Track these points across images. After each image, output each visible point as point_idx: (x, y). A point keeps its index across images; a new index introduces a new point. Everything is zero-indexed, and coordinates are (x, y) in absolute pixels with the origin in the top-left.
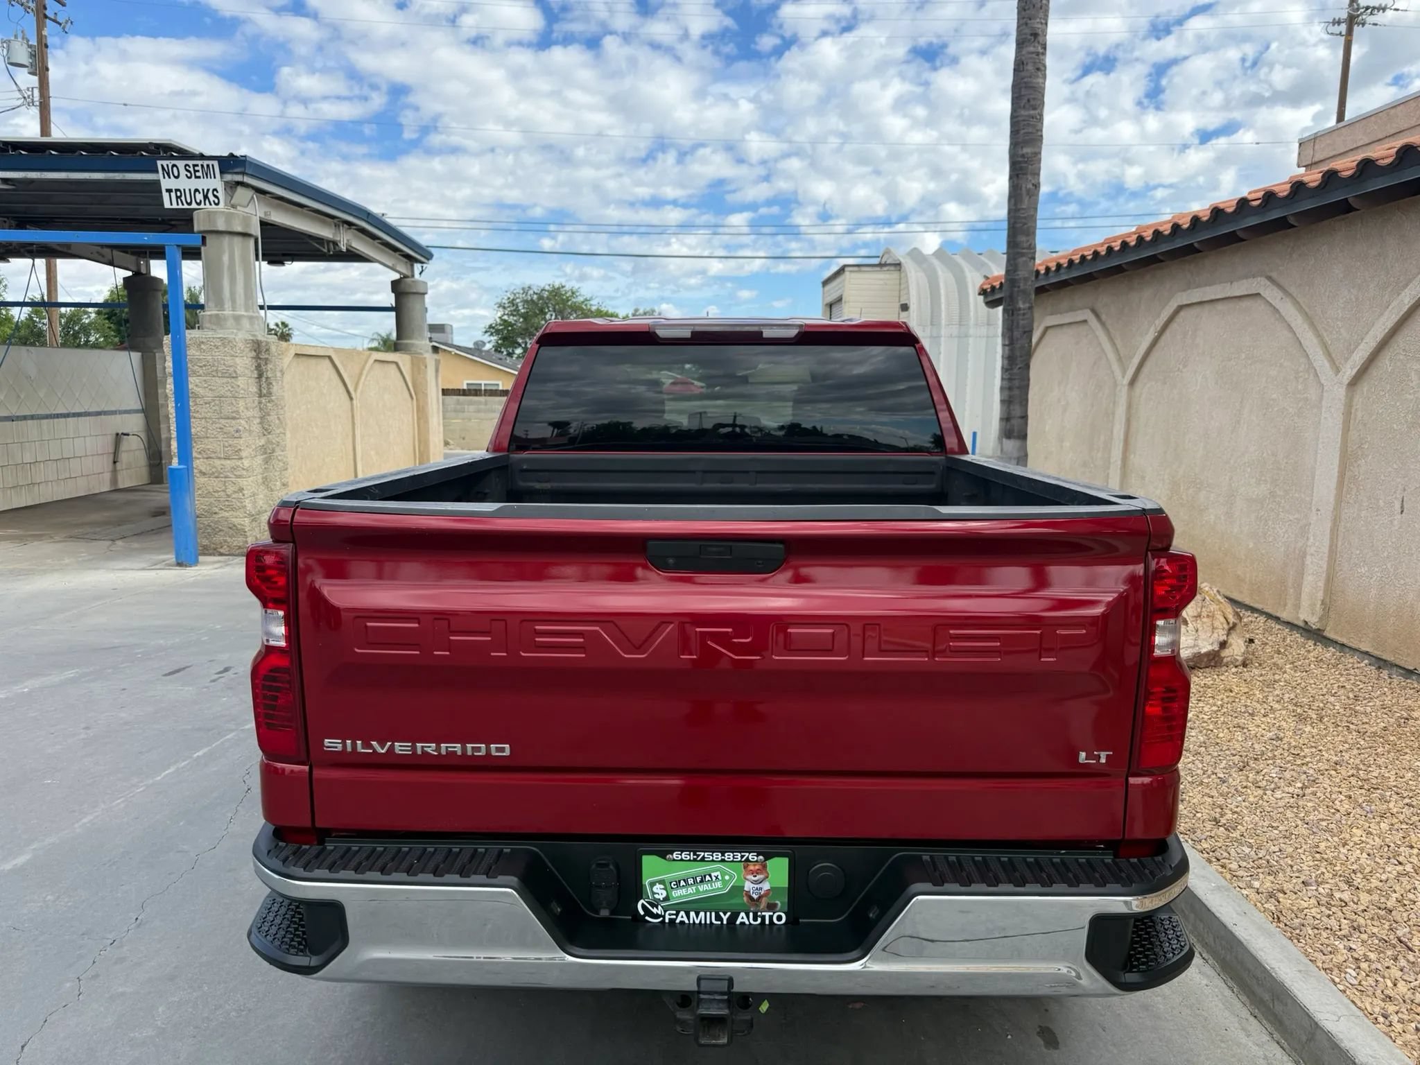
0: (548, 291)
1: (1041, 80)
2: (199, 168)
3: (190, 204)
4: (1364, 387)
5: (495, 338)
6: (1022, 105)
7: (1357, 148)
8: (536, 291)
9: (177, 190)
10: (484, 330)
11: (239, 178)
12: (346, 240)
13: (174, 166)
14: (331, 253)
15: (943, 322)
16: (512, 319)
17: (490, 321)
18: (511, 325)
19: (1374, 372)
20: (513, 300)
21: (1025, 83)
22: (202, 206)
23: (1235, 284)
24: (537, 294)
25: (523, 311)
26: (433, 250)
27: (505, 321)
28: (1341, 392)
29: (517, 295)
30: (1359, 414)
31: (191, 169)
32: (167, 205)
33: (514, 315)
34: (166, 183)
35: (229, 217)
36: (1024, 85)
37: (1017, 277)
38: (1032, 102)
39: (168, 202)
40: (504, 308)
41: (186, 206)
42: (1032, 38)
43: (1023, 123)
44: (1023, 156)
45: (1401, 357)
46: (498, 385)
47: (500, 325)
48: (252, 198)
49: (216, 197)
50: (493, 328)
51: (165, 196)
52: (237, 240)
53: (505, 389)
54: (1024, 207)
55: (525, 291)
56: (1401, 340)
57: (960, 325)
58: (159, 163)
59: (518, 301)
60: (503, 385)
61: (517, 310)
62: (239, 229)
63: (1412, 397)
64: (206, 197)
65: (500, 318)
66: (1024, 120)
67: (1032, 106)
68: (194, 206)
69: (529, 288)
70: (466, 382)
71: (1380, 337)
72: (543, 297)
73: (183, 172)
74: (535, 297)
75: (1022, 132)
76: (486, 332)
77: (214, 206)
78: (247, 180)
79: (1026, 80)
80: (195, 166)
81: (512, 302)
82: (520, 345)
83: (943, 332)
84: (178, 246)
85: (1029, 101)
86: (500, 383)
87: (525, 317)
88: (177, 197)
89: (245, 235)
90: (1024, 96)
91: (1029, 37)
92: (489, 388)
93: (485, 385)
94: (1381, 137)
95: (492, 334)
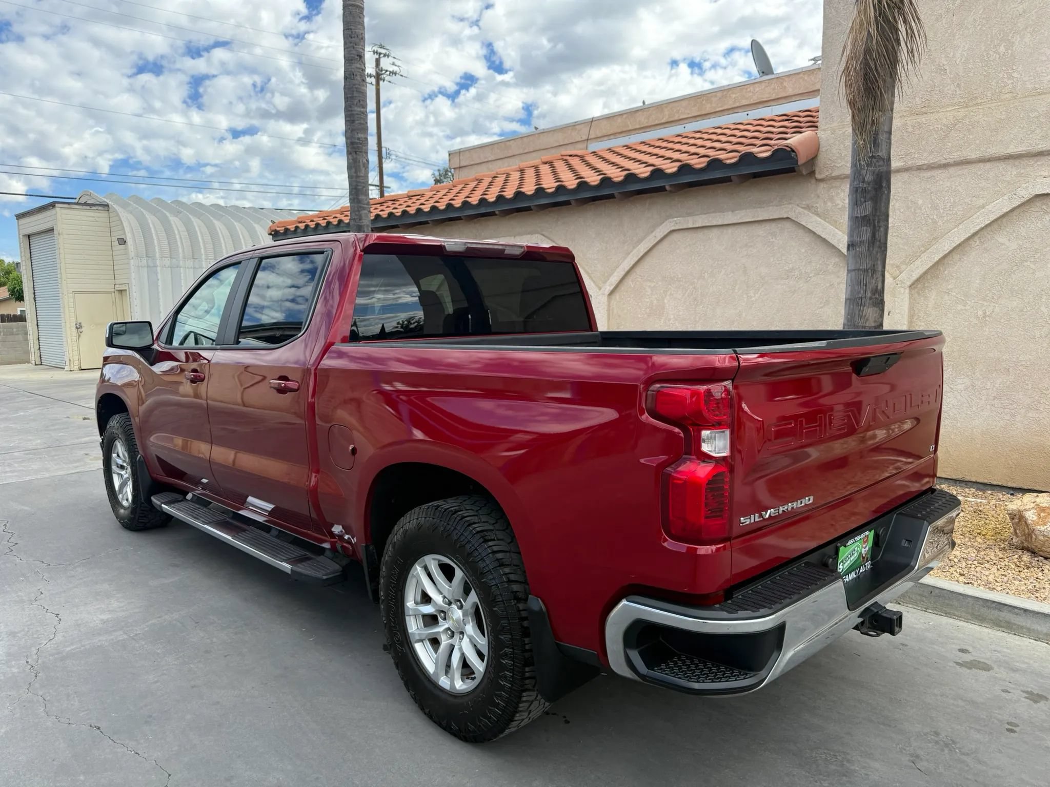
1: (365, 88)
4: (617, 296)
6: (355, 103)
7: (488, 162)
15: (157, 255)
19: (623, 288)
21: (356, 88)
23: (517, 237)
28: (605, 299)
30: (615, 311)
36: (355, 90)
37: (362, 224)
38: (361, 102)
42: (358, 58)
43: (357, 116)
44: (359, 139)
45: (639, 280)
54: (362, 175)
56: (638, 270)
57: (171, 258)
63: (648, 300)
66: (357, 114)
67: (362, 105)
71: (627, 269)
75: (357, 122)
79: (356, 86)
83: (158, 262)
85: (359, 101)
90: (356, 97)
91: (356, 57)
94: (502, 157)
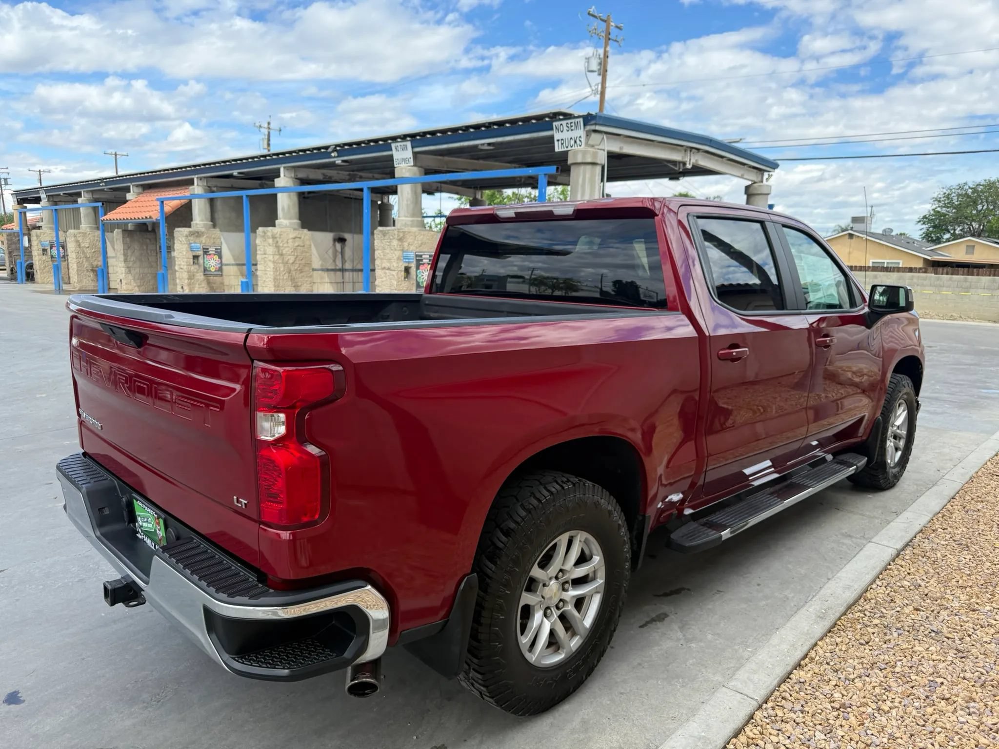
0: (983, 185)
2: (573, 124)
3: (567, 147)
5: (927, 226)
8: (971, 186)
9: (562, 140)
10: (918, 220)
11: (593, 127)
12: (691, 160)
13: (561, 124)
14: (681, 170)
16: (944, 210)
17: (926, 213)
18: (944, 215)
20: (948, 195)
22: (573, 148)
24: (971, 189)
25: (956, 203)
26: (779, 162)
27: (938, 212)
29: (953, 191)
31: (569, 126)
32: (557, 150)
33: (948, 207)
34: (557, 136)
35: (585, 153)
39: (558, 148)
40: (939, 201)
41: (566, 149)
46: (899, 263)
47: (933, 215)
48: (603, 138)
49: (580, 141)
50: (926, 218)
51: (556, 143)
52: (589, 167)
53: (904, 266)
55: (960, 187)
58: (554, 124)
59: (953, 195)
60: (903, 263)
61: (951, 202)
62: (589, 160)
64: (575, 142)
65: (933, 210)
68: (569, 148)
69: (966, 184)
70: (872, 261)
72: (978, 190)
73: (565, 128)
74: (970, 191)
76: (919, 222)
77: (579, 147)
78: (598, 128)
80: (571, 123)
81: (948, 197)
82: (949, 232)
84: (545, 175)
86: (901, 262)
87: (958, 208)
88: (562, 144)
89: (594, 164)
92: (890, 265)
93: (888, 263)
95: (924, 223)
